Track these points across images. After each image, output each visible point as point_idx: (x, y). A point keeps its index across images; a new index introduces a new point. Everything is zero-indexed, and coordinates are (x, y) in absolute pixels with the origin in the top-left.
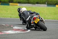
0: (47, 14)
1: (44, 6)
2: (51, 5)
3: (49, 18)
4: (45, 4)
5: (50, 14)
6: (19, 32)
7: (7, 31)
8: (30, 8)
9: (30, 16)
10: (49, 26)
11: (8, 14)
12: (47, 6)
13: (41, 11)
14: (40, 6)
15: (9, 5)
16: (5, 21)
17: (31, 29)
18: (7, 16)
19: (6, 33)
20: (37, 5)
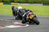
0: (43, 12)
1: (41, 5)
2: (46, 5)
3: (44, 15)
4: (41, 3)
5: (46, 12)
6: (19, 26)
7: (9, 26)
8: (28, 7)
9: (25, 13)
10: (44, 21)
11: (10, 12)
12: (43, 5)
13: (37, 9)
14: (36, 5)
15: (11, 4)
16: (7, 17)
17: (26, 23)
18: (9, 14)
19: (8, 27)
20: (34, 4)
